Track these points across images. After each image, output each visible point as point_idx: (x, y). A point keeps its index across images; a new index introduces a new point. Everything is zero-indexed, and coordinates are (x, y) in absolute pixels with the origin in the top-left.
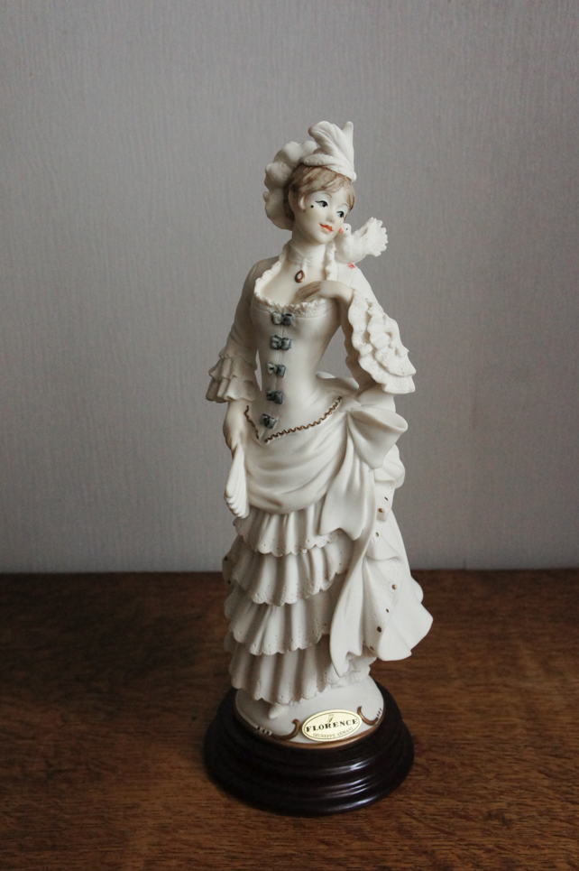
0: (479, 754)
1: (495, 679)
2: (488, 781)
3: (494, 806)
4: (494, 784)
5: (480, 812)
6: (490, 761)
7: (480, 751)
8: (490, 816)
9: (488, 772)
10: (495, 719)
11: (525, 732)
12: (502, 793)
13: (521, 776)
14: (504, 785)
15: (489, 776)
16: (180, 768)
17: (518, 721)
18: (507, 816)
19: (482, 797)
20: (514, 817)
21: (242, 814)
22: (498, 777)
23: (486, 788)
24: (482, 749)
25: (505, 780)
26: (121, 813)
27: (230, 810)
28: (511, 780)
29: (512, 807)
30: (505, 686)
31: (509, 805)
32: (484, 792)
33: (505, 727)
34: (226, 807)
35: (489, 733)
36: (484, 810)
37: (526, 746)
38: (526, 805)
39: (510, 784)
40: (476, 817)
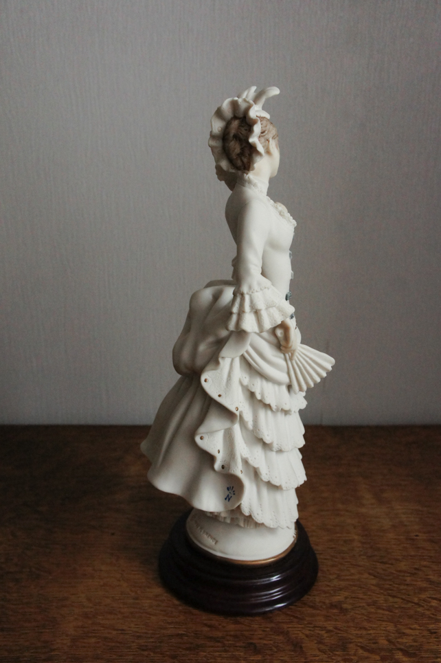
0: (325, 561)
1: (340, 506)
2: (330, 581)
3: (336, 599)
4: (336, 583)
5: (324, 603)
6: (333, 566)
7: (325, 559)
8: (332, 606)
9: (330, 574)
10: (338, 535)
11: (360, 545)
12: (341, 589)
13: (356, 577)
14: (343, 584)
15: (331, 577)
16: (101, 571)
17: (356, 537)
18: (345, 606)
19: (325, 592)
20: (349, 607)
21: (146, 605)
22: (338, 577)
23: (329, 586)
24: (328, 557)
25: (343, 580)
26: (54, 604)
27: (137, 601)
28: (348, 580)
29: (348, 600)
30: (347, 511)
31: (346, 598)
32: (328, 588)
33: (345, 541)
34: (134, 599)
35: (334, 546)
36: (327, 601)
37: (360, 555)
38: (358, 598)
39: (348, 583)
40: (321, 607)
